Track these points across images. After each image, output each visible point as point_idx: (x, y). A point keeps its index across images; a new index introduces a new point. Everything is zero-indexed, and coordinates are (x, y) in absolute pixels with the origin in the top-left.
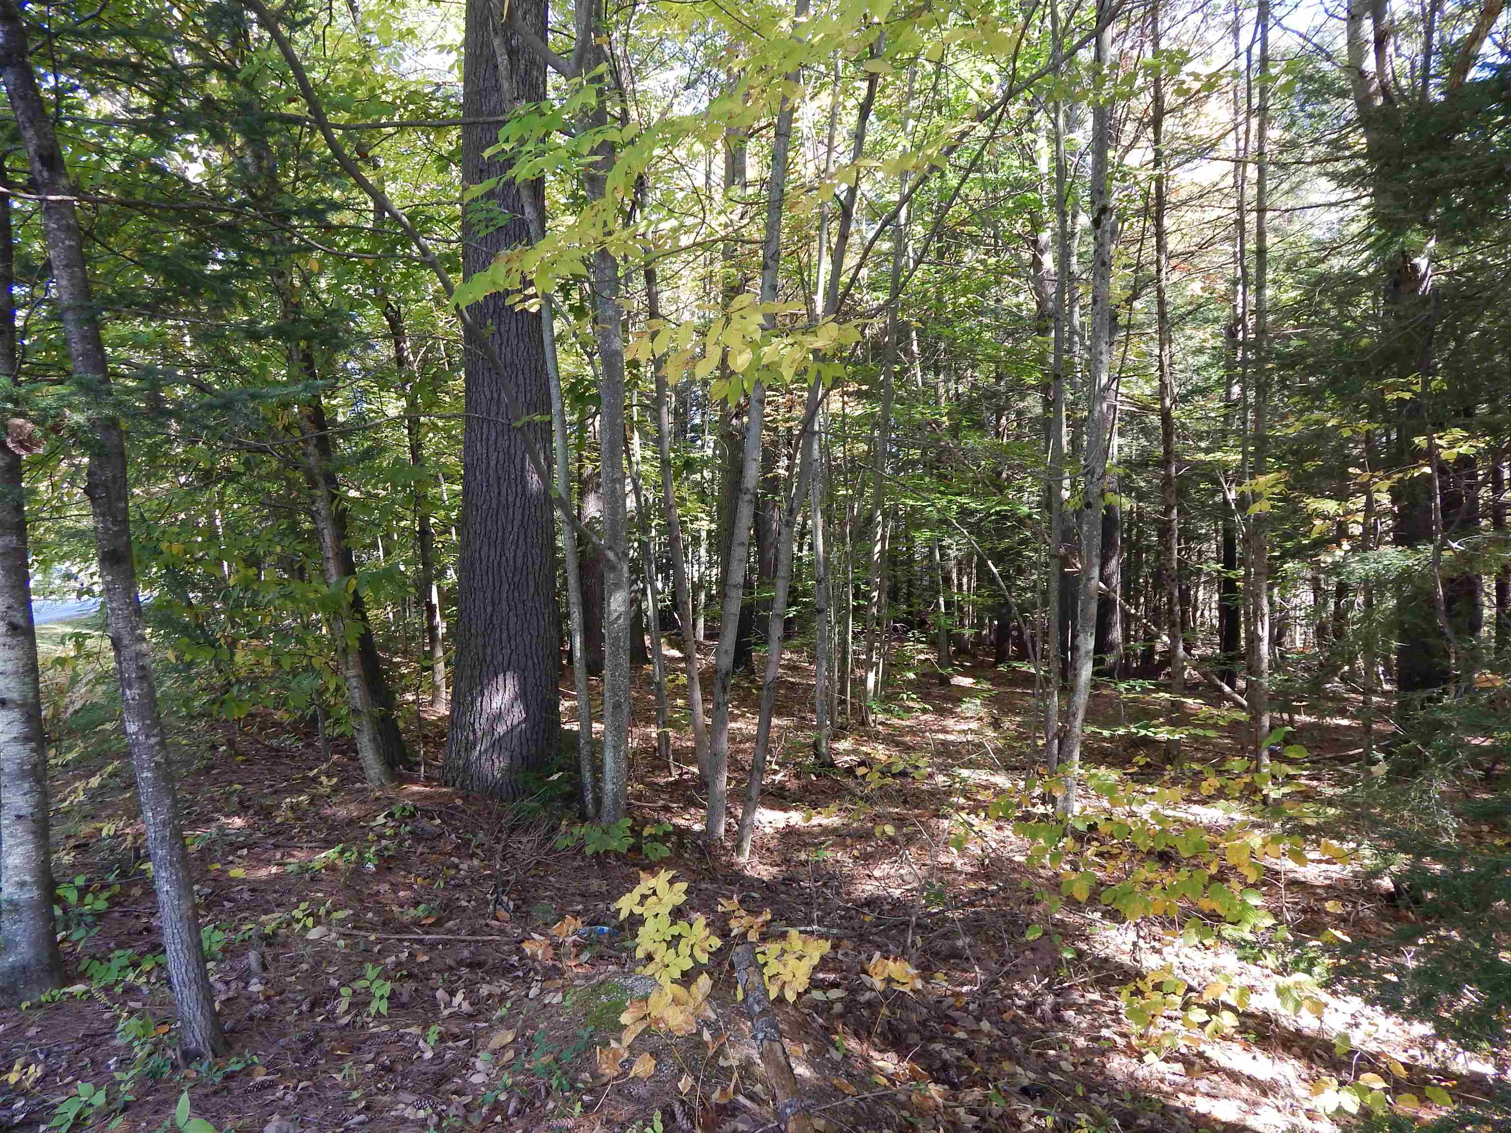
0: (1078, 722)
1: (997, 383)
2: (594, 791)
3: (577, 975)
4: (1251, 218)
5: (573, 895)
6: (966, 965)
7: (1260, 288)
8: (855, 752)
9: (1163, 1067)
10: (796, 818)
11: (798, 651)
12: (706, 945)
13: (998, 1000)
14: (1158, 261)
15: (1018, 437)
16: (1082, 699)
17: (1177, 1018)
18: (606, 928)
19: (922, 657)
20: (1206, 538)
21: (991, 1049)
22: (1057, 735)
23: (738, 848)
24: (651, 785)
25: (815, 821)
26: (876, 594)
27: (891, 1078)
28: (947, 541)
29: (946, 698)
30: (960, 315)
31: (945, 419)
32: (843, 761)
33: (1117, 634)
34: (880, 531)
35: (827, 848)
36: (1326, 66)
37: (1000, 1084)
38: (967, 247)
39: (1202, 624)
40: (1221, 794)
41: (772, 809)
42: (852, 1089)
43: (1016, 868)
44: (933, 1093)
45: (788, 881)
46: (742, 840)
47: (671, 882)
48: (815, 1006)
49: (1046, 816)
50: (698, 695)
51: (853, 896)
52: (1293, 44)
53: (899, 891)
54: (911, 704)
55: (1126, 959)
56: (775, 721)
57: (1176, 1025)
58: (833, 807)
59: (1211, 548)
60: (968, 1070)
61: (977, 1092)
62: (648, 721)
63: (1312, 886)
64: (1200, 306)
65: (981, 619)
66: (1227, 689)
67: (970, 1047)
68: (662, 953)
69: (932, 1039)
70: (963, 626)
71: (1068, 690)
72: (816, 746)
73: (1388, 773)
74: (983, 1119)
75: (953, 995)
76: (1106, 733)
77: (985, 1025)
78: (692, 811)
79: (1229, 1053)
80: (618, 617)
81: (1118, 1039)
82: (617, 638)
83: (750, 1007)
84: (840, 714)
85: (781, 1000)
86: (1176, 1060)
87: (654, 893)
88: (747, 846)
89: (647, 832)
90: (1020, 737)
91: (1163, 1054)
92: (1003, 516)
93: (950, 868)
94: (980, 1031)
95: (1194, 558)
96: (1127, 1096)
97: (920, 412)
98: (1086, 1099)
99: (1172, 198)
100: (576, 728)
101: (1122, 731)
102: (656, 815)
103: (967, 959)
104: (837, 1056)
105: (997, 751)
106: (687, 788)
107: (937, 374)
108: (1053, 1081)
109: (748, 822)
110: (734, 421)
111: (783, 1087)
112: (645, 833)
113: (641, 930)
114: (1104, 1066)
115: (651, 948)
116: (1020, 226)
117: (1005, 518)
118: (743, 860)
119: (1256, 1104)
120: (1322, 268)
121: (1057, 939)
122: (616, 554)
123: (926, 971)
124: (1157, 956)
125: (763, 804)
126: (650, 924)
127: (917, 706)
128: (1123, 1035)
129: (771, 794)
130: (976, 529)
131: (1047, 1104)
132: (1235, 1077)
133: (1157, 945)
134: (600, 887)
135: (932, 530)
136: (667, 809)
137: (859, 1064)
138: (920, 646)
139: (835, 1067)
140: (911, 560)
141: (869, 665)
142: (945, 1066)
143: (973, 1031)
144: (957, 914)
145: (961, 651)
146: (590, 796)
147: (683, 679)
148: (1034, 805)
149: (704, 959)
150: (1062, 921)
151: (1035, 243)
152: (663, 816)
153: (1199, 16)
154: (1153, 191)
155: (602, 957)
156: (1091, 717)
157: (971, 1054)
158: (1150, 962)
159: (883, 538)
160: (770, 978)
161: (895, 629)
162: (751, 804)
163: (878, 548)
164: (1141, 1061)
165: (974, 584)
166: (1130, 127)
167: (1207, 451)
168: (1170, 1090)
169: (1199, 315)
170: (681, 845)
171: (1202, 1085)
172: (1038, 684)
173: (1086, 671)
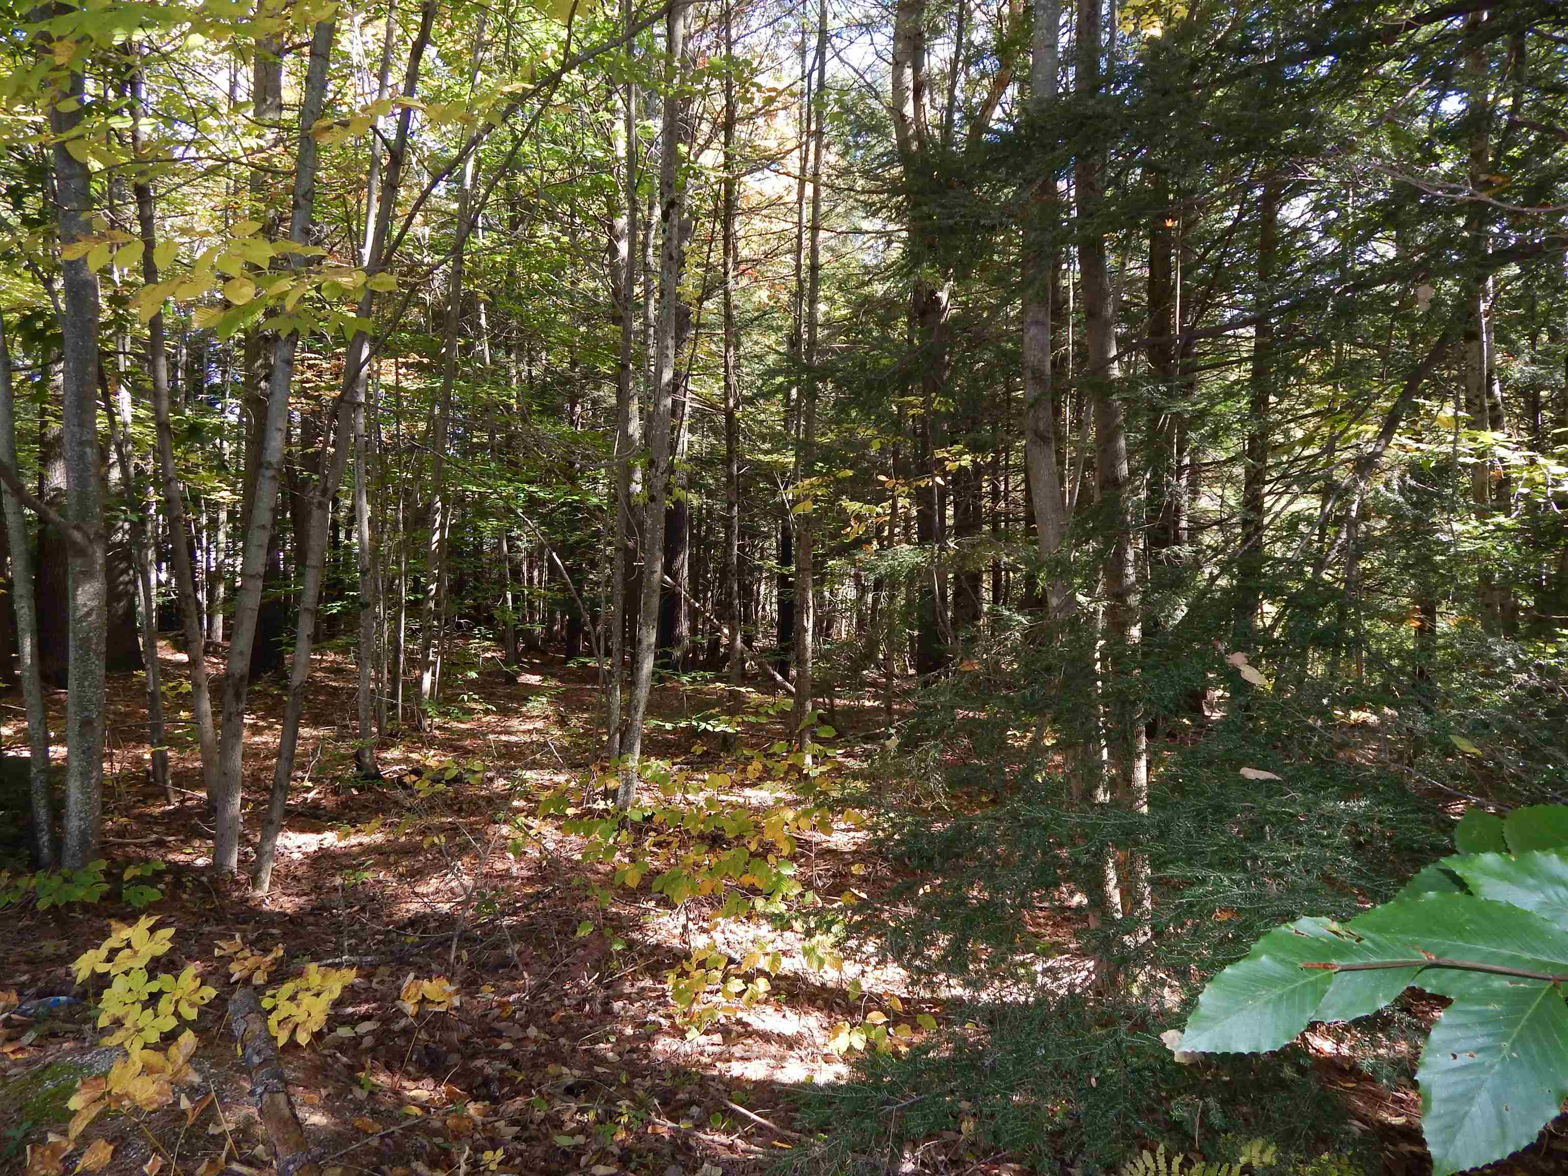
0: (639, 716)
1: (572, 369)
2: (51, 830)
3: (15, 1063)
4: (807, 235)
5: (17, 963)
6: (514, 973)
7: (813, 302)
8: (407, 760)
9: (703, 1039)
10: (330, 839)
11: (345, 651)
12: (196, 998)
13: (546, 1003)
14: (725, 264)
15: (593, 427)
16: (642, 693)
17: (718, 991)
18: (63, 998)
19: (488, 655)
20: (767, 537)
21: (537, 1054)
22: (618, 729)
23: (255, 881)
24: (140, 818)
25: (354, 840)
26: (433, 587)
27: (425, 1107)
28: (516, 532)
29: (511, 698)
30: (533, 293)
31: (513, 401)
32: (388, 772)
33: (684, 628)
34: (438, 518)
35: (367, 869)
36: (874, 104)
37: (544, 1088)
38: (542, 221)
39: (764, 618)
40: (766, 776)
41: (302, 831)
42: (378, 1127)
43: (575, 866)
44: (472, 1112)
45: (317, 911)
46: (259, 870)
47: (152, 930)
48: (341, 1046)
49: (606, 811)
50: (206, 706)
51: (396, 917)
52: (847, 76)
53: (448, 905)
54: (474, 705)
55: (676, 943)
56: (305, 732)
57: (719, 998)
58: (375, 823)
59: (771, 545)
60: (511, 1080)
61: (519, 1102)
62: (141, 741)
63: (842, 853)
64: (765, 313)
65: (552, 613)
66: (779, 678)
67: (515, 1056)
68: (136, 1016)
69: (474, 1056)
70: (532, 621)
71: (631, 684)
72: (358, 757)
73: (900, 745)
74: (524, 1128)
75: (498, 1006)
76: (668, 726)
77: (532, 1031)
78: (197, 843)
79: (763, 1016)
80: (88, 614)
81: (662, 1020)
82: (86, 640)
83: (248, 1060)
84: (390, 719)
85: (292, 1044)
86: (716, 1031)
87: (129, 946)
88: (266, 878)
89: (128, 874)
90: (586, 734)
91: (703, 1028)
92: (575, 508)
93: (506, 875)
94: (526, 1038)
95: (757, 555)
96: (668, 1075)
97: (486, 391)
98: (629, 1085)
99: (742, 204)
100: (26, 754)
101: (683, 724)
102: (143, 853)
103: (516, 966)
104: (360, 1094)
105: (562, 750)
106: (191, 816)
107: (508, 354)
108: (598, 1075)
109: (268, 848)
110: (263, 384)
111: (285, 1142)
112: (127, 876)
113: (107, 993)
114: (649, 1050)
115: (119, 1011)
116: (596, 208)
117: (577, 509)
118: (259, 893)
119: (783, 1058)
120: (867, 290)
121: (608, 932)
122: (86, 535)
123: (470, 986)
124: (705, 936)
125: (291, 827)
126: (119, 985)
127: (480, 707)
128: (669, 1016)
129: (300, 814)
130: (546, 520)
131: (591, 1098)
132: (766, 1037)
133: (705, 925)
134: (57, 947)
135: (499, 520)
136: (160, 844)
137: (389, 1101)
138: (487, 643)
139: (358, 1107)
140: (478, 549)
141: (426, 665)
142: (487, 1082)
143: (519, 1040)
144: (507, 921)
145: (532, 647)
146: (45, 838)
147: (187, 686)
148: (595, 801)
149: (191, 1014)
150: (618, 914)
151: (611, 227)
152: (154, 854)
153: (769, 31)
154: (722, 193)
155: (53, 1035)
156: (652, 710)
157: (515, 1064)
158: (699, 941)
159: (442, 526)
160: (279, 1023)
161: (459, 626)
162: (271, 828)
163: (436, 537)
164: (683, 1038)
165: (545, 578)
166: (705, 127)
167: (767, 452)
168: (709, 1060)
169: (765, 323)
170: (178, 884)
171: (738, 1050)
172: (601, 680)
173: (648, 665)
